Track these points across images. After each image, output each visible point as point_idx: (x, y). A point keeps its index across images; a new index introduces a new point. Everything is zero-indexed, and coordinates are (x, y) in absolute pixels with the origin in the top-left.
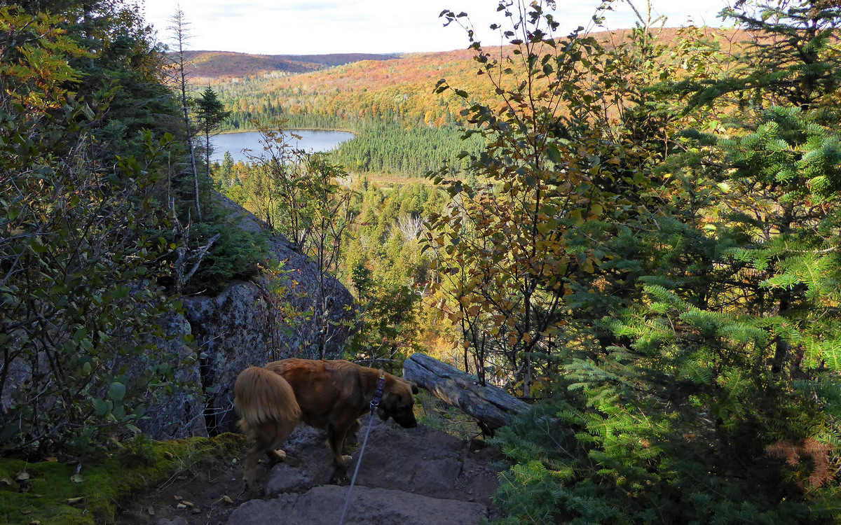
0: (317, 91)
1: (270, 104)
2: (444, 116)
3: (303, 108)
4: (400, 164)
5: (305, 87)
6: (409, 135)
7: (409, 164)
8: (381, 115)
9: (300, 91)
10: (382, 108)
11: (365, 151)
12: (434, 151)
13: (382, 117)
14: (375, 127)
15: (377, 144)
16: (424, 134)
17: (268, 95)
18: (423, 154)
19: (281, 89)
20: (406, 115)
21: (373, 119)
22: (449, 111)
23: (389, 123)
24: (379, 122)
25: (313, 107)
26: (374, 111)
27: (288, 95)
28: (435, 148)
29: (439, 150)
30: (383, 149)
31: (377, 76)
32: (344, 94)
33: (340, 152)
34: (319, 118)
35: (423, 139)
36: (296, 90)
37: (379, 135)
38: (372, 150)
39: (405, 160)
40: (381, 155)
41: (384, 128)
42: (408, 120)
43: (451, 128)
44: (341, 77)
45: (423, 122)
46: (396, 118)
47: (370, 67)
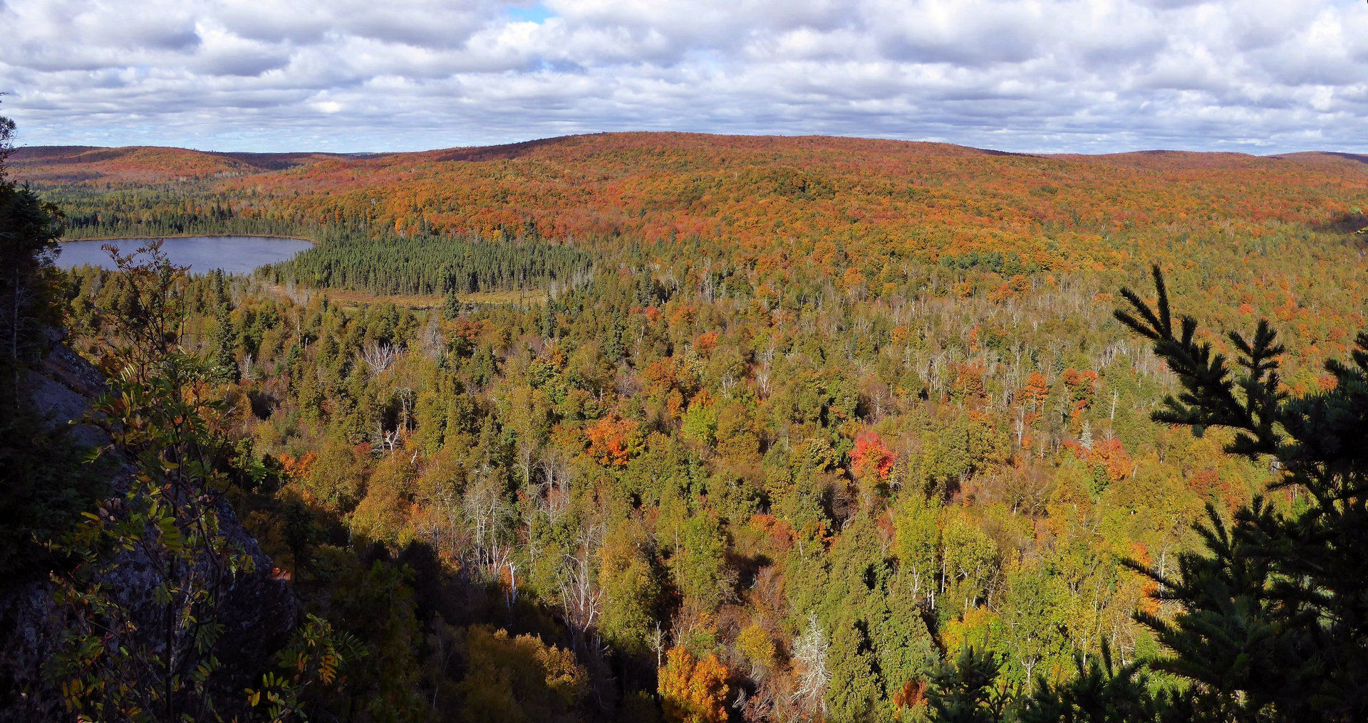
0: (273, 193)
1: (219, 207)
2: (417, 224)
3: (257, 211)
4: (366, 278)
5: (259, 189)
6: (377, 245)
7: (376, 279)
8: (344, 221)
9: (254, 194)
10: (346, 213)
11: (325, 263)
12: (406, 264)
13: (345, 224)
14: (337, 236)
15: (339, 255)
16: (394, 245)
17: (218, 196)
18: (393, 267)
19: (233, 190)
20: (373, 222)
21: (335, 226)
22: (423, 219)
23: (354, 231)
24: (342, 230)
25: (267, 211)
26: (337, 216)
27: (241, 197)
28: (407, 261)
29: (411, 263)
30: (346, 262)
31: (341, 178)
32: (304, 197)
33: (296, 264)
34: (275, 224)
35: (393, 250)
36: (249, 192)
37: (342, 245)
38: (333, 262)
39: (372, 275)
40: (344, 268)
41: (347, 236)
42: (375, 228)
43: (425, 238)
44: (301, 179)
45: (393, 231)
46: (361, 226)
47: (334, 168)
